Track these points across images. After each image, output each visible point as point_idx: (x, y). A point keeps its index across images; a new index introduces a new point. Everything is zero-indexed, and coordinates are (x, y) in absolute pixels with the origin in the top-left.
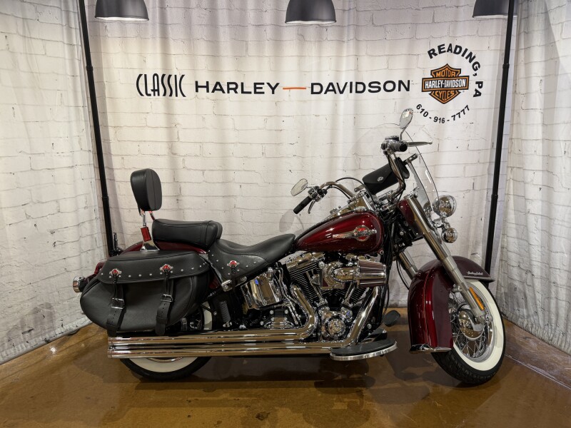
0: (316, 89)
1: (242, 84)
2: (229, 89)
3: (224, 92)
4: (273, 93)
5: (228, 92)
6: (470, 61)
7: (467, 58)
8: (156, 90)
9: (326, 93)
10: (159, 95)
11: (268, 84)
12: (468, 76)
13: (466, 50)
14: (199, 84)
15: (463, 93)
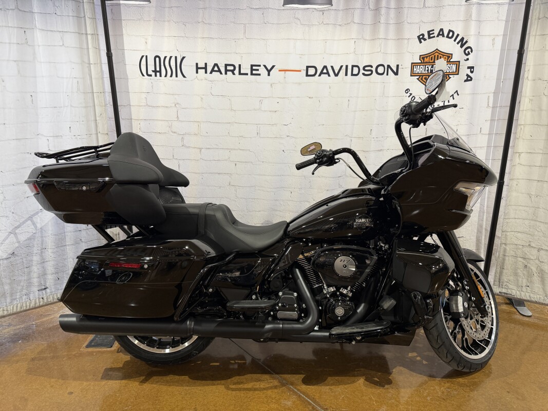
0: (311, 71)
1: (240, 65)
2: (226, 71)
3: (221, 73)
4: (269, 75)
5: (226, 74)
6: (462, 46)
7: (458, 43)
8: (158, 72)
9: (320, 75)
10: (161, 76)
11: (265, 66)
12: (459, 62)
13: (458, 35)
14: (199, 67)
15: (453, 78)
